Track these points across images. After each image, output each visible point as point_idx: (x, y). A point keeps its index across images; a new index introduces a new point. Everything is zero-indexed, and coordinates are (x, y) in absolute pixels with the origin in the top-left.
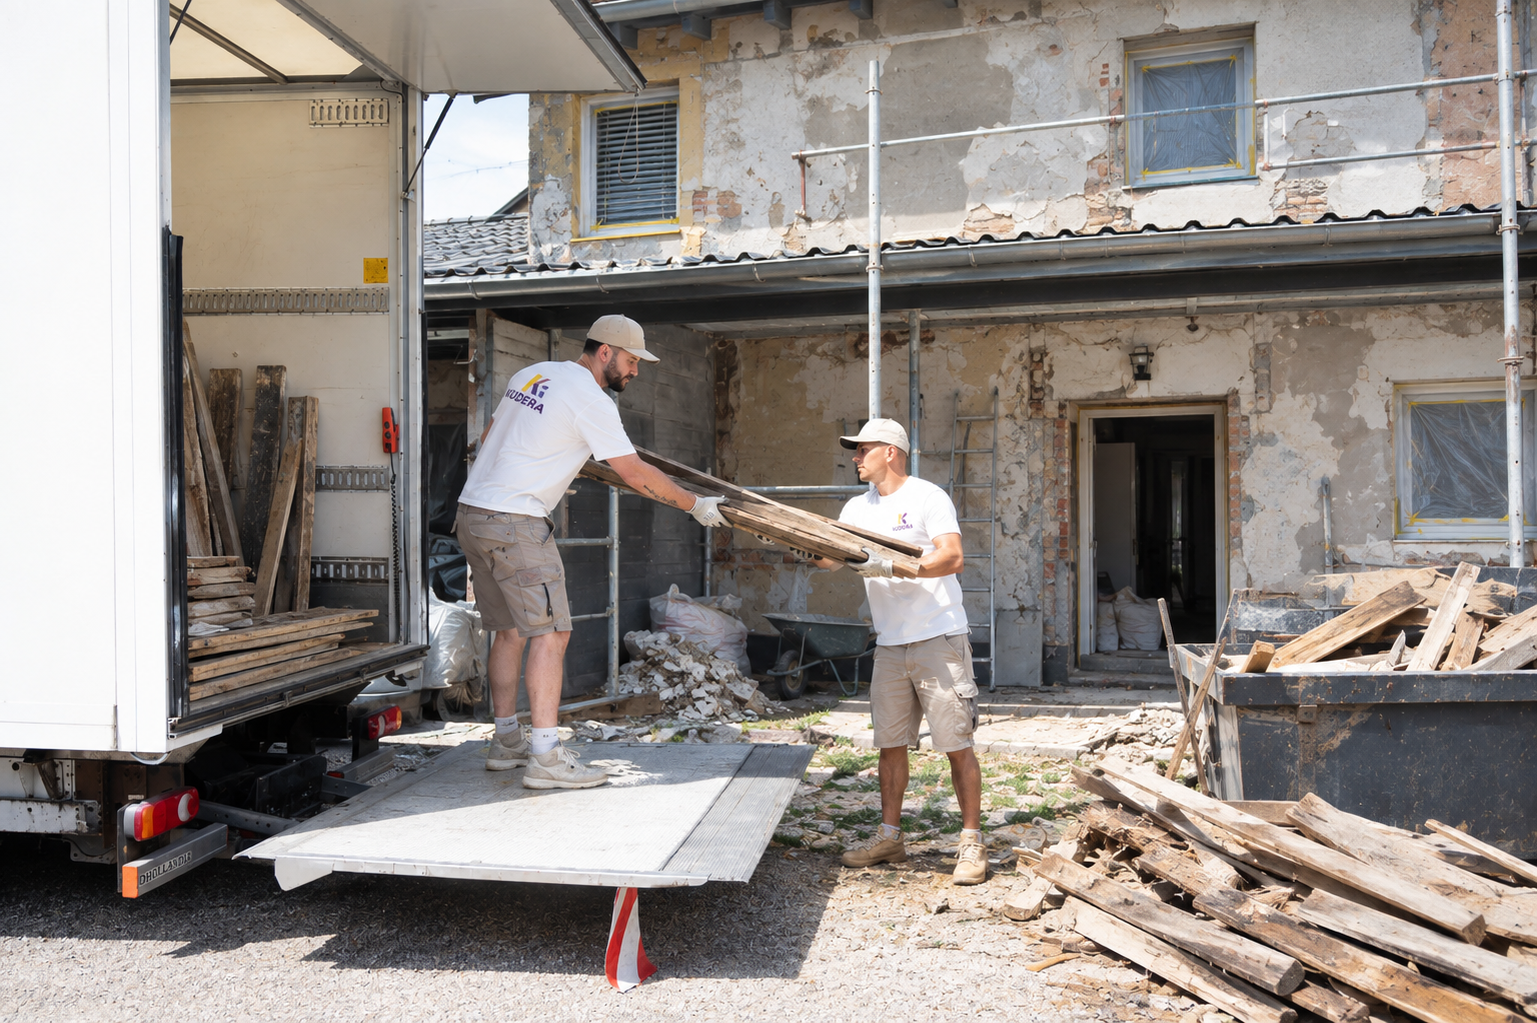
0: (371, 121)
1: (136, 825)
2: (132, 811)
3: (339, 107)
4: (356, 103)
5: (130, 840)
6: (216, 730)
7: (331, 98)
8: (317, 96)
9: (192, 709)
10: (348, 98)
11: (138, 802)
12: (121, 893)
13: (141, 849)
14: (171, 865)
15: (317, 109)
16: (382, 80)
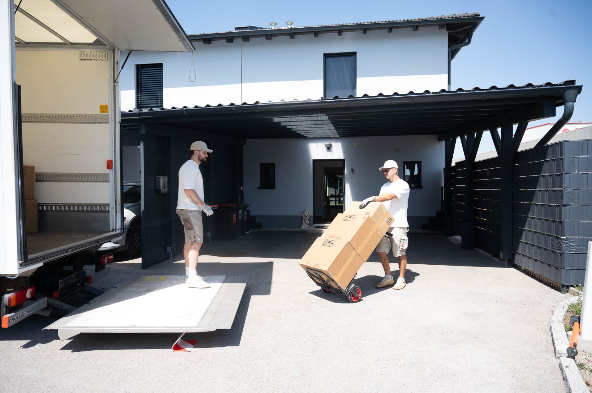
0: (102, 59)
1: (8, 301)
2: (7, 296)
3: (90, 54)
4: (96, 53)
5: (6, 306)
6: (41, 264)
7: (87, 51)
8: (83, 50)
9: (29, 258)
10: (93, 51)
11: (9, 292)
12: (1, 326)
13: (10, 310)
14: (22, 315)
15: (83, 54)
16: (105, 45)
